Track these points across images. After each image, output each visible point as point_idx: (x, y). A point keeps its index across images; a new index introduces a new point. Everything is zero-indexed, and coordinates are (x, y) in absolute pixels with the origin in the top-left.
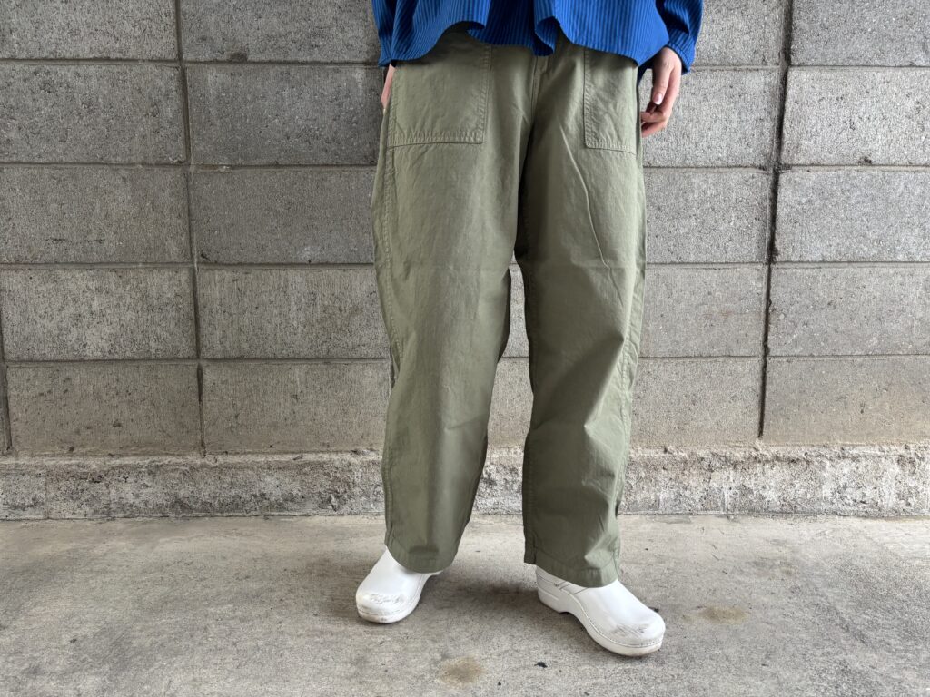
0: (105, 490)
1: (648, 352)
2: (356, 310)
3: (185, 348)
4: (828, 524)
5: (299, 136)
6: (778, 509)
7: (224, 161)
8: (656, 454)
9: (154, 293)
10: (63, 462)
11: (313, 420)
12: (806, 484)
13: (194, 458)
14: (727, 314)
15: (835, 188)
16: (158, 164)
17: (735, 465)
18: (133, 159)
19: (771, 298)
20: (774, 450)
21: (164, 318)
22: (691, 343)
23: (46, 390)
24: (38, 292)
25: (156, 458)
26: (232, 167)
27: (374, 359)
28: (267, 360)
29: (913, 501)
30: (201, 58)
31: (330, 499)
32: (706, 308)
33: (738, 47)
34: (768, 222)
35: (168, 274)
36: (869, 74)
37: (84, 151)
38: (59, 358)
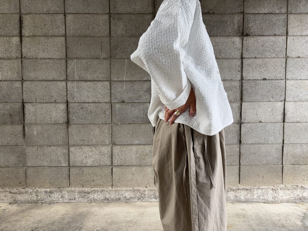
0: (90, 196)
2: (147, 155)
3: (109, 163)
4: (256, 205)
5: (135, 117)
6: (244, 201)
7: (119, 123)
9: (103, 151)
10: (81, 189)
11: (137, 180)
12: (250, 195)
13: (110, 188)
15: (254, 128)
16: (105, 124)
17: (233, 190)
18: (100, 123)
19: (241, 152)
20: (243, 187)
21: (105, 157)
23: (78, 173)
24: (78, 151)
25: (101, 188)
26: (121, 124)
27: (151, 166)
28: (127, 166)
29: (276, 199)
30: (115, 102)
31: (140, 198)
34: (239, 135)
35: (106, 147)
36: (260, 103)
37: (89, 121)
38: (81, 166)
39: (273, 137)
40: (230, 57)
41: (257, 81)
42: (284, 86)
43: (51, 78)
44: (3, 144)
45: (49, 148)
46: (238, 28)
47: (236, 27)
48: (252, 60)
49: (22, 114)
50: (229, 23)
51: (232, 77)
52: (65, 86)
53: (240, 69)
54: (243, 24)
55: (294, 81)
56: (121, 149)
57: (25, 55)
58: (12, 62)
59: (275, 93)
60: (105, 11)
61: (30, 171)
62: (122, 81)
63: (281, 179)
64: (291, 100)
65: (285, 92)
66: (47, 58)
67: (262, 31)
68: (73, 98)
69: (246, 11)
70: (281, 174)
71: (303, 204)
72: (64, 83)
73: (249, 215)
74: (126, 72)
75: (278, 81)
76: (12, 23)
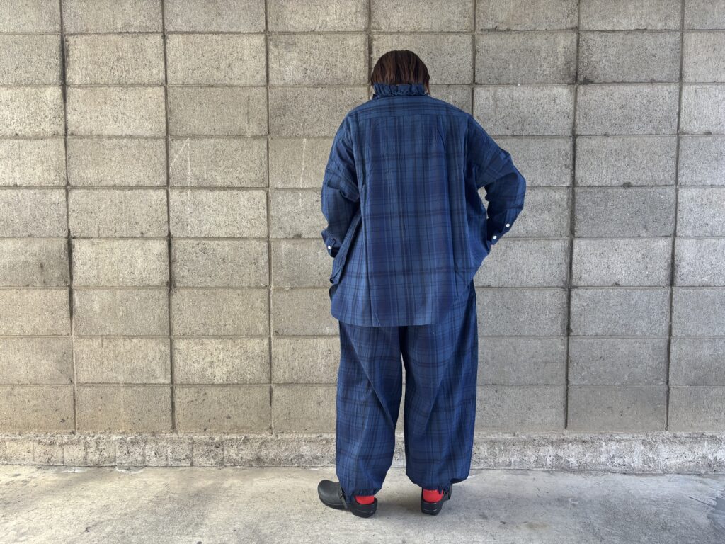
0: (221, 452)
1: (504, 382)
3: (265, 379)
4: (603, 477)
5: (325, 273)
6: (577, 468)
7: (287, 287)
8: (509, 437)
9: (250, 350)
10: (202, 436)
12: (592, 454)
13: (266, 435)
14: (546, 363)
15: (600, 298)
16: (256, 287)
17: (552, 443)
18: (244, 284)
19: (570, 355)
20: (574, 436)
21: (255, 363)
22: (527, 378)
23: (194, 399)
24: (193, 350)
25: (246, 435)
26: (292, 288)
28: (305, 384)
29: (651, 465)
30: (279, 237)
32: (534, 359)
33: (547, 228)
34: (566, 315)
35: (258, 340)
36: (616, 241)
37: (220, 281)
38: (202, 383)
39: (646, 320)
40: (546, 134)
41: (609, 190)
42: (672, 200)
43: (132, 182)
44: (24, 332)
45: (128, 341)
46: (565, 65)
47: (560, 62)
48: (598, 140)
49: (67, 263)
50: (543, 54)
51: (551, 179)
52: (165, 200)
53: (569, 162)
54: (578, 57)
55: (698, 190)
56: (295, 346)
57: (74, 129)
58: (45, 143)
59: (651, 217)
60: (257, 28)
61: (85, 395)
62: (294, 190)
63: (665, 419)
64: (689, 233)
65: (674, 215)
66: (124, 134)
67: (623, 72)
68: (183, 229)
69: (585, 24)
70: (665, 407)
71: (715, 477)
72: (162, 193)
73: (587, 500)
74: (306, 168)
75: (660, 190)
76: (44, 55)
